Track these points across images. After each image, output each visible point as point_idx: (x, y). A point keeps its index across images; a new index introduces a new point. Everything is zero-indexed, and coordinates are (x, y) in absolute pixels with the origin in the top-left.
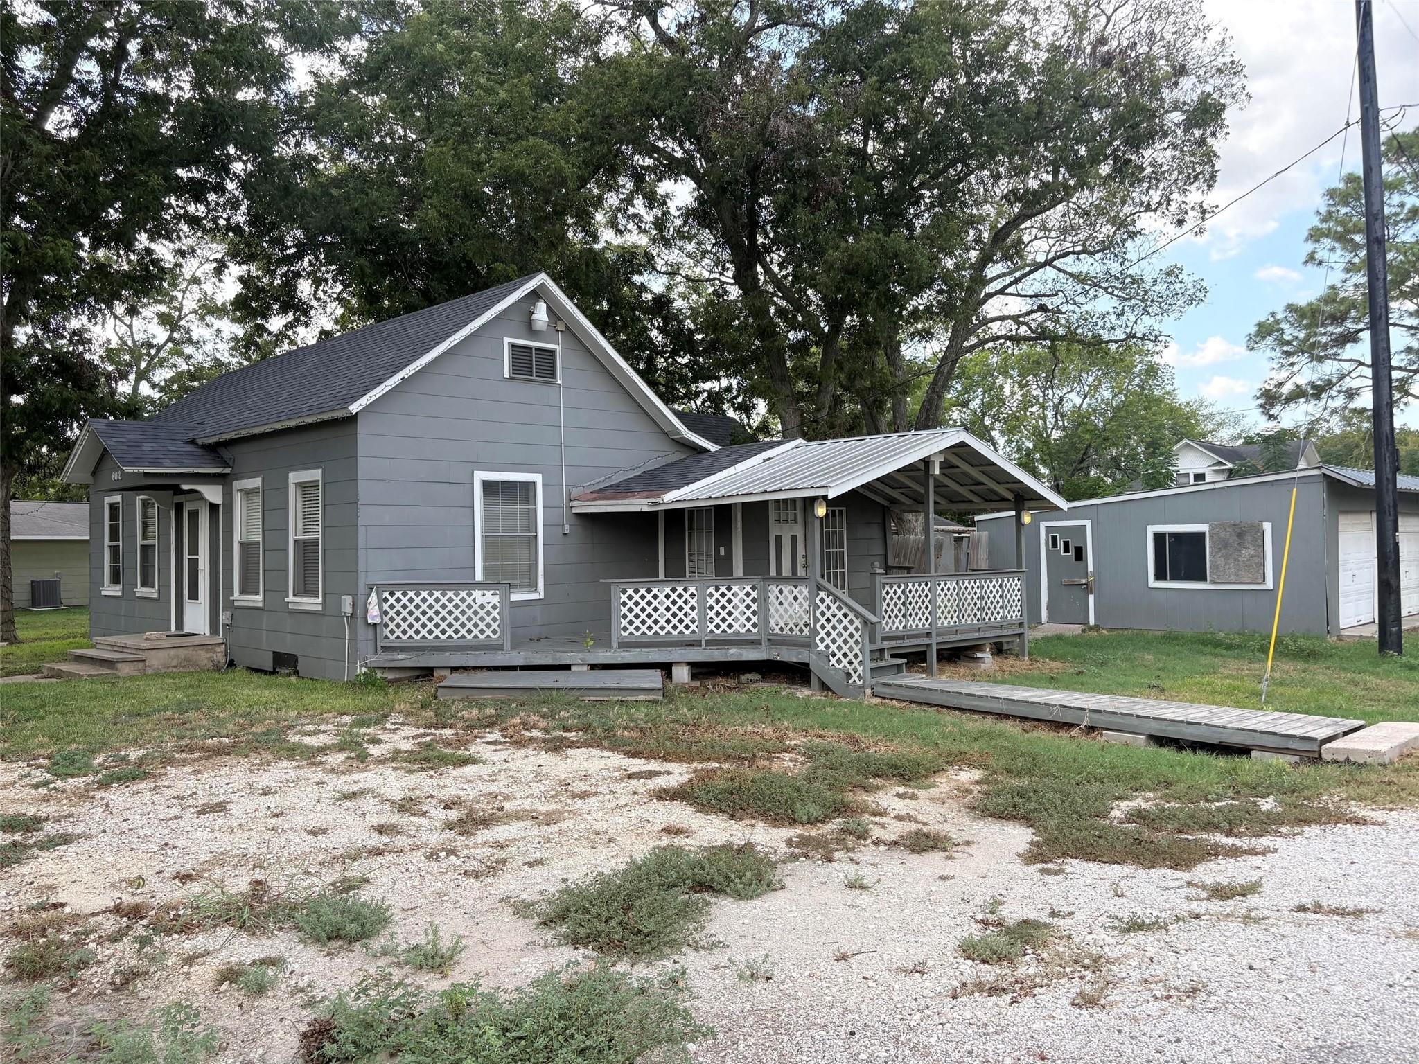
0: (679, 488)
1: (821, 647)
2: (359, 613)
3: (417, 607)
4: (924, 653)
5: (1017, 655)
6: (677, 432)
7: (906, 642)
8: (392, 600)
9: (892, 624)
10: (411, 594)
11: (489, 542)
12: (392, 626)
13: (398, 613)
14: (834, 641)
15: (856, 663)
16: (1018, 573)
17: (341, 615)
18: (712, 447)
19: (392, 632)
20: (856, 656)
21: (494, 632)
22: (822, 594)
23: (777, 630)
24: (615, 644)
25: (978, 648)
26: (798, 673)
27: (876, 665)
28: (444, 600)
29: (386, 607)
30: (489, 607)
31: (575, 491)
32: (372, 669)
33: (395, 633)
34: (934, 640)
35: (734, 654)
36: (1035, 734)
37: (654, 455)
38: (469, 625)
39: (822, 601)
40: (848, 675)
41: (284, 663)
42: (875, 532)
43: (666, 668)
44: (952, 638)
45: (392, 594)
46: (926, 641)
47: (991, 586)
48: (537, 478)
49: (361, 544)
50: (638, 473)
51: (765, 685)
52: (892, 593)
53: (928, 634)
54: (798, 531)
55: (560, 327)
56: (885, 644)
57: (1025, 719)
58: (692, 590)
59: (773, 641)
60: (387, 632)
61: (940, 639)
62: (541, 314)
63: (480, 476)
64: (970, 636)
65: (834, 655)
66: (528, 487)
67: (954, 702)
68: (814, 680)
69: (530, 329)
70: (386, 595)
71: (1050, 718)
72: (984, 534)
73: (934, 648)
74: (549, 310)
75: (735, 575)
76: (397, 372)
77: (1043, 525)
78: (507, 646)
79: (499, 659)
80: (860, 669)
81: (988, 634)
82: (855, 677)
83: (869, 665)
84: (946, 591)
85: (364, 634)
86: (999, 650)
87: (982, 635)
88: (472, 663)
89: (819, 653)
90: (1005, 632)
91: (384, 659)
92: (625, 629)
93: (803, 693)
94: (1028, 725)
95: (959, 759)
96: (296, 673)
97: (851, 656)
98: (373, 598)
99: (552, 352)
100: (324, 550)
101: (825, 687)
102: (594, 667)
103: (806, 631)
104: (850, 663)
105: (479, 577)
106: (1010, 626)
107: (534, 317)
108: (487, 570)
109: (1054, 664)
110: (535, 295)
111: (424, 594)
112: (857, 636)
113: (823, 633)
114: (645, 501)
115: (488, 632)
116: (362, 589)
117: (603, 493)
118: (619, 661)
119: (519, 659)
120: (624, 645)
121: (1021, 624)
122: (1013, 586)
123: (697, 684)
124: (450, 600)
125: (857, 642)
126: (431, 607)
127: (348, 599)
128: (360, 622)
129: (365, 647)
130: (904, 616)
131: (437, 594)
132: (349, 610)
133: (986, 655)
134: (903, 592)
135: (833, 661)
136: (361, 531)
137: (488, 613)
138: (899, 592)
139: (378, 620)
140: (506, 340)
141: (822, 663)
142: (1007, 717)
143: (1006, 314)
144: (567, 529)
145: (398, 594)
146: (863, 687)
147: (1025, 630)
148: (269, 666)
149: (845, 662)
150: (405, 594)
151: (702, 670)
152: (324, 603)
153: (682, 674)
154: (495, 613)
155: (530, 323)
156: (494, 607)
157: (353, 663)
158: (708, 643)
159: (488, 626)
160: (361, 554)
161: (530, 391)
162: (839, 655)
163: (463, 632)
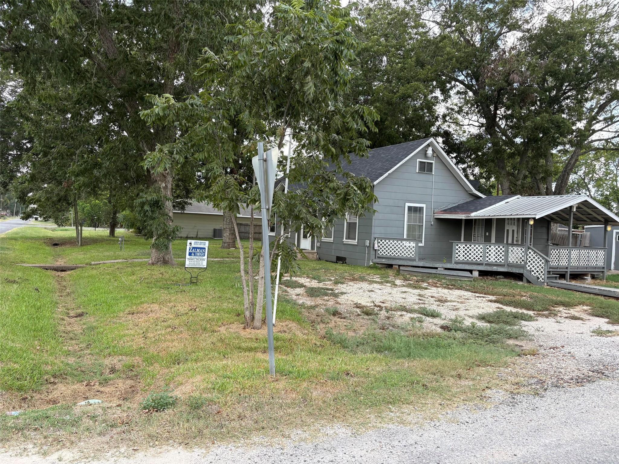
0: (476, 211)
1: (529, 268)
2: (372, 246)
3: (389, 245)
4: (565, 274)
5: (601, 280)
6: (471, 190)
7: (558, 270)
8: (381, 243)
9: (554, 264)
10: (387, 241)
11: (409, 226)
12: (381, 250)
13: (383, 247)
14: (533, 267)
15: (541, 274)
16: (604, 248)
17: (365, 246)
18: (483, 196)
19: (381, 252)
20: (542, 272)
21: (413, 255)
22: (530, 251)
23: (511, 262)
24: (453, 262)
25: (586, 275)
26: (519, 277)
27: (549, 276)
28: (397, 244)
29: (379, 244)
30: (411, 247)
31: (436, 211)
32: (375, 263)
33: (381, 253)
34: (569, 270)
35: (495, 269)
36: (609, 300)
37: (462, 199)
38: (405, 252)
39: (530, 253)
40: (538, 278)
41: (340, 260)
42: (544, 230)
43: (471, 271)
44: (576, 270)
45: (381, 241)
46: (566, 270)
47: (593, 253)
48: (424, 206)
49: (373, 224)
50: (457, 205)
51: (506, 280)
52: (554, 252)
53: (567, 268)
54: (515, 228)
55: (435, 155)
56: (551, 270)
57: (605, 296)
58: (481, 246)
59: (510, 265)
60: (379, 252)
61: (571, 270)
62: (430, 152)
63: (408, 204)
64: (583, 270)
65: (533, 271)
66: (421, 209)
67: (579, 289)
68: (524, 279)
69: (426, 156)
70: (379, 241)
71: (615, 296)
72: (588, 233)
73: (569, 273)
74: (433, 150)
75: (492, 242)
76: (387, 171)
77: (615, 231)
78: (417, 260)
79: (414, 264)
80: (543, 277)
81: (590, 270)
82: (541, 279)
83: (546, 276)
84: (575, 253)
85: (372, 252)
86: (593, 277)
87: (587, 270)
88: (406, 264)
89: (528, 270)
90: (597, 270)
91: (378, 261)
92: (457, 257)
93: (521, 283)
94: (606, 298)
95: (583, 304)
96: (346, 263)
97: (540, 272)
98: (376, 242)
99: (432, 163)
100: (359, 226)
101: (529, 282)
102: (446, 269)
103: (523, 263)
104: (539, 274)
105: (405, 237)
106: (599, 268)
107: (428, 152)
108: (408, 235)
109: (615, 283)
110: (428, 145)
111: (391, 241)
112: (543, 265)
113: (529, 264)
114: (464, 215)
115: (411, 255)
116: (373, 239)
117: (445, 211)
118: (455, 268)
119: (421, 264)
120: (456, 263)
121: (603, 268)
122: (601, 253)
123: (481, 278)
124: (399, 244)
125: (542, 268)
126: (393, 245)
127: (368, 241)
128: (372, 249)
129: (373, 256)
130: (558, 261)
131: (395, 242)
132: (368, 245)
133: (589, 278)
134: (559, 252)
135: (533, 273)
136: (373, 220)
137: (411, 249)
138: (557, 252)
139: (377, 248)
140: (418, 160)
141: (528, 274)
142: (598, 295)
143: (602, 138)
144: (432, 223)
145: (383, 241)
146: (544, 282)
147: (605, 270)
148: (335, 260)
149: (537, 274)
150: (385, 241)
151: (483, 273)
152: (358, 242)
153: (476, 274)
154: (413, 249)
155: (426, 154)
156: (413, 247)
157: (368, 260)
158: (486, 264)
159: (411, 253)
160: (373, 228)
161: (424, 177)
162: (535, 271)
163: (403, 254)
